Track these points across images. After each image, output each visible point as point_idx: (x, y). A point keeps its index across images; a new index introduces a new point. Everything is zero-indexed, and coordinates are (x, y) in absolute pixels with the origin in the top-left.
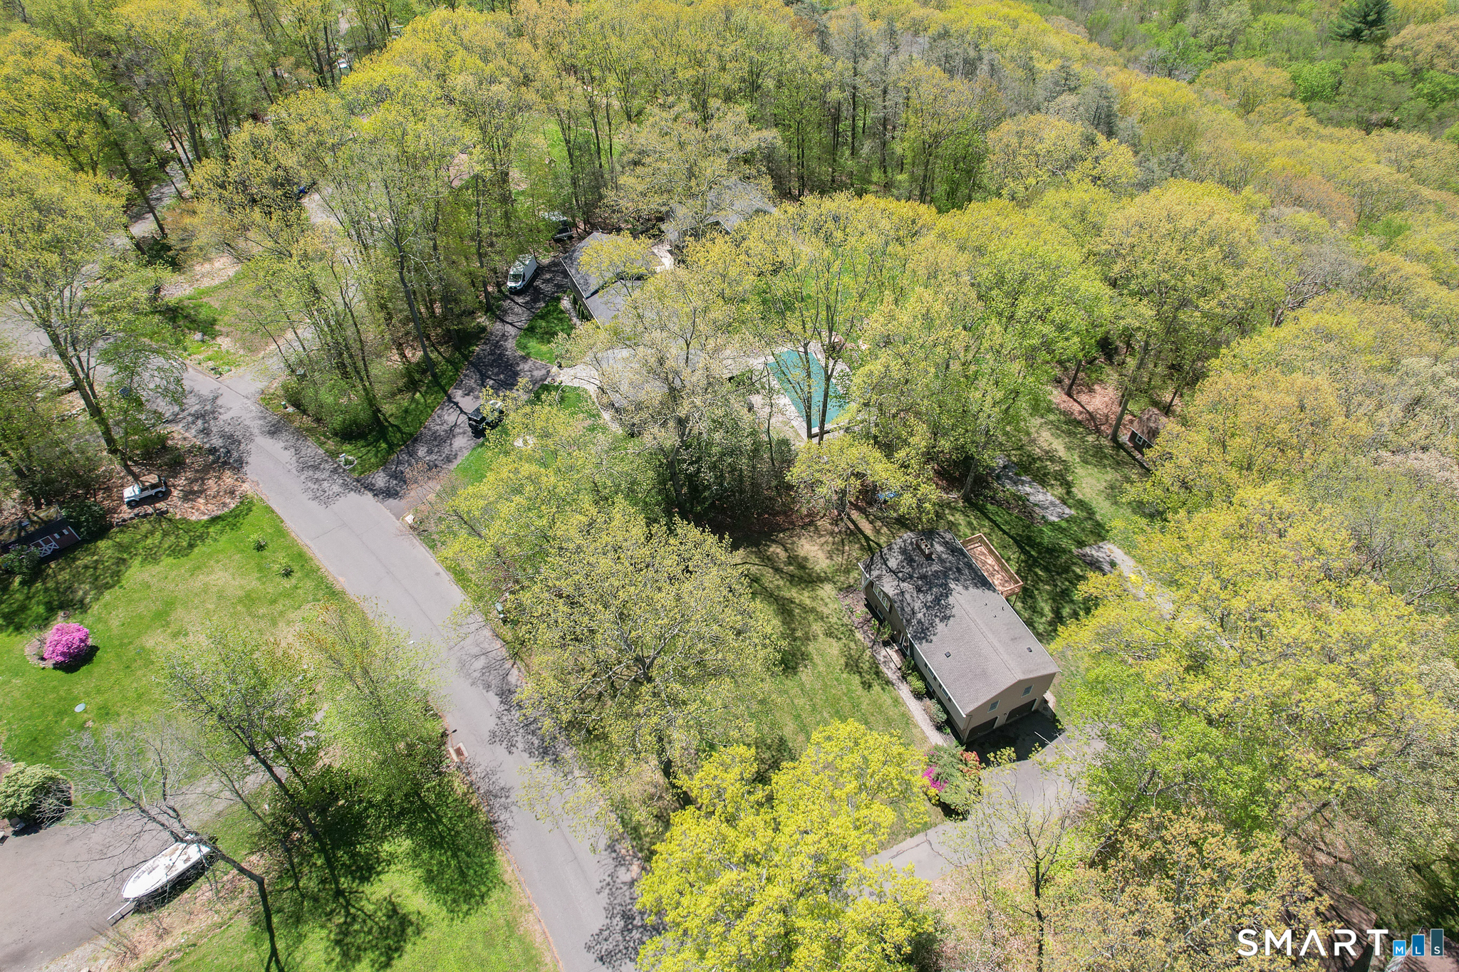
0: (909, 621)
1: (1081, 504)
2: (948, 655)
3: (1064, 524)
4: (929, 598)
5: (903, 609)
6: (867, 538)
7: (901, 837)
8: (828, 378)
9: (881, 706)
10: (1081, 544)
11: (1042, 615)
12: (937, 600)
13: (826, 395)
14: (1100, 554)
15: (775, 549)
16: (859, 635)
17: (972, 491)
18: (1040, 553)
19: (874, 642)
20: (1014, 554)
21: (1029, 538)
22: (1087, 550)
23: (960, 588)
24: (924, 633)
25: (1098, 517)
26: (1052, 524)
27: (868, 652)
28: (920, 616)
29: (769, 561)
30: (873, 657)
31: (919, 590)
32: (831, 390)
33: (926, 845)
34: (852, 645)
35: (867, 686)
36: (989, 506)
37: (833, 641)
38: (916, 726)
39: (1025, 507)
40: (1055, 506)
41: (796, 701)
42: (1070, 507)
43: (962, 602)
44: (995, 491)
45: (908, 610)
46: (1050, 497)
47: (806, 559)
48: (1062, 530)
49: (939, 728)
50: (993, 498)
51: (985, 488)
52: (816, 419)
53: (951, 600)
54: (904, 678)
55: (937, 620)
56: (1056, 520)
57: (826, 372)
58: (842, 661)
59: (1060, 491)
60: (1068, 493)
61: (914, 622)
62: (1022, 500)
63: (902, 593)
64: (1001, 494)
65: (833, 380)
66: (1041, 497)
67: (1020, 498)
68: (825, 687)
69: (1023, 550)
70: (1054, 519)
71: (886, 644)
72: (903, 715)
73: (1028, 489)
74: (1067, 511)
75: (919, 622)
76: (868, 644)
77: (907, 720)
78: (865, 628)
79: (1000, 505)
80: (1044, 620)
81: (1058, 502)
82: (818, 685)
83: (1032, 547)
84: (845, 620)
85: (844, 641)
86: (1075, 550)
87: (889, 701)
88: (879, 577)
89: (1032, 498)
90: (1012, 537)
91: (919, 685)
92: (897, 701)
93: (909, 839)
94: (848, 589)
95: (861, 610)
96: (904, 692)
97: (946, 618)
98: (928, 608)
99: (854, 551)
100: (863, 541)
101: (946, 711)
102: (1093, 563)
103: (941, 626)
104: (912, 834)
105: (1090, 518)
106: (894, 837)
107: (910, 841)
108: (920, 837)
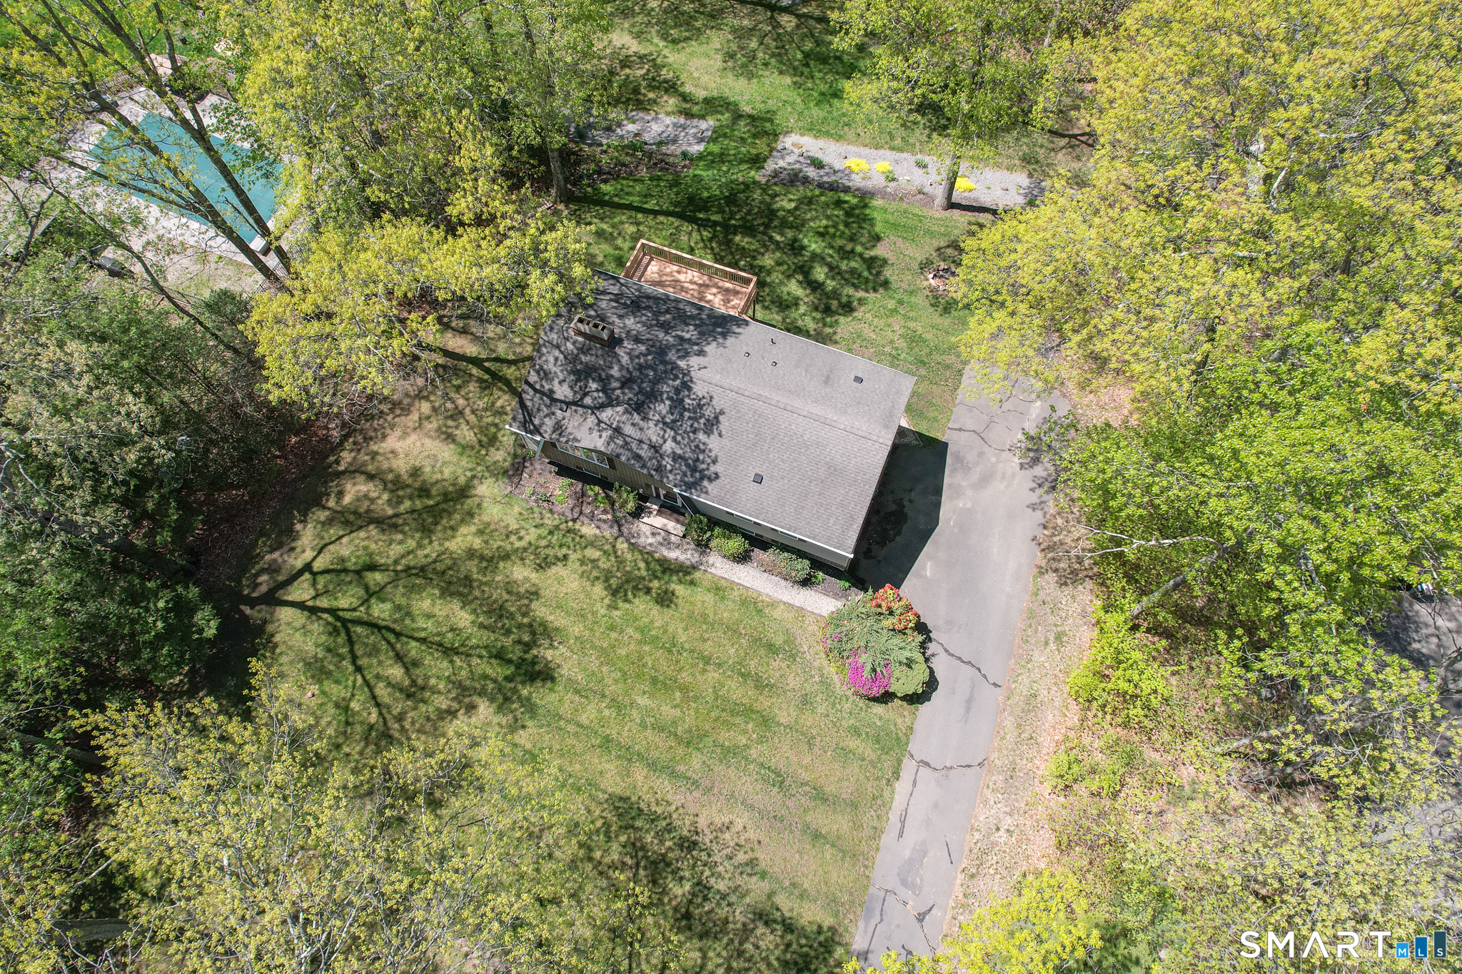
0: (659, 469)
1: (713, 105)
2: (759, 479)
3: (715, 148)
4: (663, 408)
5: (638, 457)
6: (476, 361)
7: (886, 794)
8: (200, 135)
9: (704, 616)
10: (757, 161)
11: (796, 303)
12: (677, 404)
13: (225, 172)
14: (791, 159)
15: (354, 491)
16: (588, 530)
17: (567, 180)
18: (721, 211)
19: (617, 522)
20: (689, 234)
21: (691, 199)
22: (770, 166)
23: (694, 361)
24: (697, 472)
25: (747, 109)
26: (701, 157)
27: (622, 546)
28: (669, 446)
29: (354, 520)
30: (633, 547)
31: (639, 407)
32: (227, 158)
33: (924, 771)
34: (592, 553)
35: (665, 599)
36: (605, 188)
37: (558, 570)
38: (774, 604)
39: (650, 155)
40: (684, 127)
41: (584, 719)
42: (702, 117)
43: (717, 378)
44: (591, 158)
45: (644, 452)
46: (668, 120)
47: (415, 472)
48: (722, 157)
49: (806, 582)
50: (599, 172)
51: (578, 163)
52: (243, 228)
53: (699, 389)
54: (703, 546)
55: (701, 436)
56: (701, 147)
57: (185, 122)
58: (599, 590)
59: (672, 102)
60: (685, 98)
61: (668, 463)
62: (634, 147)
63: (617, 430)
64: (605, 159)
65: (217, 137)
66: (656, 128)
67: (633, 147)
68: (606, 655)
69: (702, 224)
70: (696, 149)
71: (637, 513)
72: (744, 602)
73: (631, 127)
74: (703, 125)
75: (676, 457)
76: (609, 533)
77: (752, 604)
78: (587, 510)
79: (617, 177)
80: (802, 309)
81: (682, 120)
82: (593, 662)
83: (705, 209)
84: (549, 521)
85: (573, 556)
86: (759, 176)
87: (709, 598)
88: (558, 427)
89: (646, 137)
90: (667, 214)
91: (736, 544)
92: (720, 589)
93: (897, 785)
94: (516, 468)
95: (560, 487)
96: (719, 566)
97: (712, 425)
98: (672, 426)
99: (472, 397)
100: (475, 371)
101: (801, 554)
102: (794, 179)
103: (713, 443)
104: (896, 774)
105: (738, 116)
106: (880, 803)
107: (902, 787)
108: (908, 767)
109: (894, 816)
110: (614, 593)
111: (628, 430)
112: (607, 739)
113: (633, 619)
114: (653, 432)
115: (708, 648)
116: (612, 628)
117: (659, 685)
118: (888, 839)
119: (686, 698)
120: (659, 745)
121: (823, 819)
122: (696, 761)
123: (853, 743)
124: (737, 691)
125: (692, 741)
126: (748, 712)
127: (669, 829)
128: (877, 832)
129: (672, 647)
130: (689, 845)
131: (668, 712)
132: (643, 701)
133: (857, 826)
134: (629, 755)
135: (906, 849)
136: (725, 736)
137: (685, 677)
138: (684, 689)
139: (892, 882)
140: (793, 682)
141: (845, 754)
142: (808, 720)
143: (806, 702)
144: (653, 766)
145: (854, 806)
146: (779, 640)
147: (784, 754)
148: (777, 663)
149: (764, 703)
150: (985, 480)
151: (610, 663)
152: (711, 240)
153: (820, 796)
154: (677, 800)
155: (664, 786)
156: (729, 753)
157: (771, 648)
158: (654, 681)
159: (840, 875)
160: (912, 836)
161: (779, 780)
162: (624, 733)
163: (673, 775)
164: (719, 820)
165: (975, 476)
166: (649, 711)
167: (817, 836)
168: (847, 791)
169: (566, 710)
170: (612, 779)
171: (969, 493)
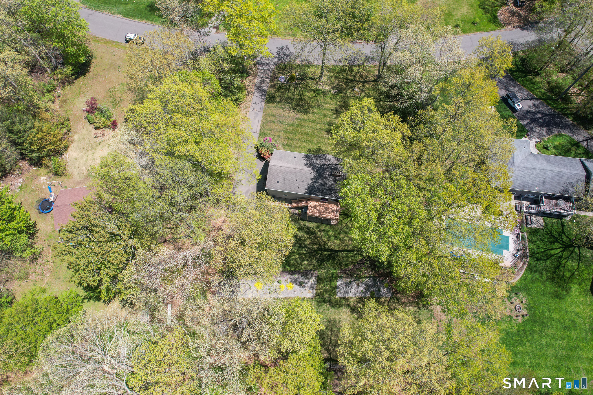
4: (317, 165)
7: (262, 126)
10: (319, 280)
12: (314, 166)
14: (309, 284)
18: (324, 255)
21: (334, 259)
22: (315, 278)
24: (308, 157)
26: (336, 278)
28: (314, 160)
39: (352, 276)
40: (345, 292)
46: (351, 294)
48: (330, 280)
56: (338, 283)
59: (352, 303)
62: (357, 278)
66: (354, 290)
73: (361, 288)
74: (339, 294)
75: (312, 159)
81: (347, 295)
83: (329, 255)
86: (317, 272)
89: (355, 284)
98: (314, 163)
102: (306, 274)
103: (305, 162)
104: (260, 129)
105: (330, 302)
106: (263, 124)
107: (259, 128)
108: (258, 131)
109: (260, 123)
110: (320, 149)
111: (323, 160)
112: (313, 122)
113: (316, 145)
114: (319, 162)
115: (299, 143)
116: (319, 142)
117: (307, 134)
118: (261, 119)
119: (301, 133)
120: (304, 123)
121: (273, 118)
122: (297, 122)
123: (269, 132)
124: (292, 136)
125: (298, 126)
126: (289, 133)
127: (298, 111)
128: (263, 119)
129: (307, 141)
130: (294, 109)
131: (304, 130)
132: (309, 130)
133: (266, 119)
134: (309, 120)
135: (257, 118)
136: (293, 128)
137: (303, 136)
138: (302, 134)
139: (259, 113)
140: (282, 140)
141: (270, 130)
142: (278, 134)
143: (279, 137)
144: (304, 120)
145: (267, 122)
146: (286, 147)
147: (282, 127)
148: (286, 143)
149: (287, 135)
150: (247, 192)
151: (317, 136)
152: (325, 245)
153: (273, 122)
154: (298, 116)
155: (301, 117)
156: (291, 125)
157: (287, 145)
158: (308, 134)
159: (268, 111)
160: (256, 121)
161: (281, 123)
162: (311, 124)
163: (300, 119)
164: (290, 114)
165: (250, 192)
166: (308, 129)
167: (273, 116)
168: (269, 124)
169: (323, 126)
170: (311, 116)
171: (251, 188)
